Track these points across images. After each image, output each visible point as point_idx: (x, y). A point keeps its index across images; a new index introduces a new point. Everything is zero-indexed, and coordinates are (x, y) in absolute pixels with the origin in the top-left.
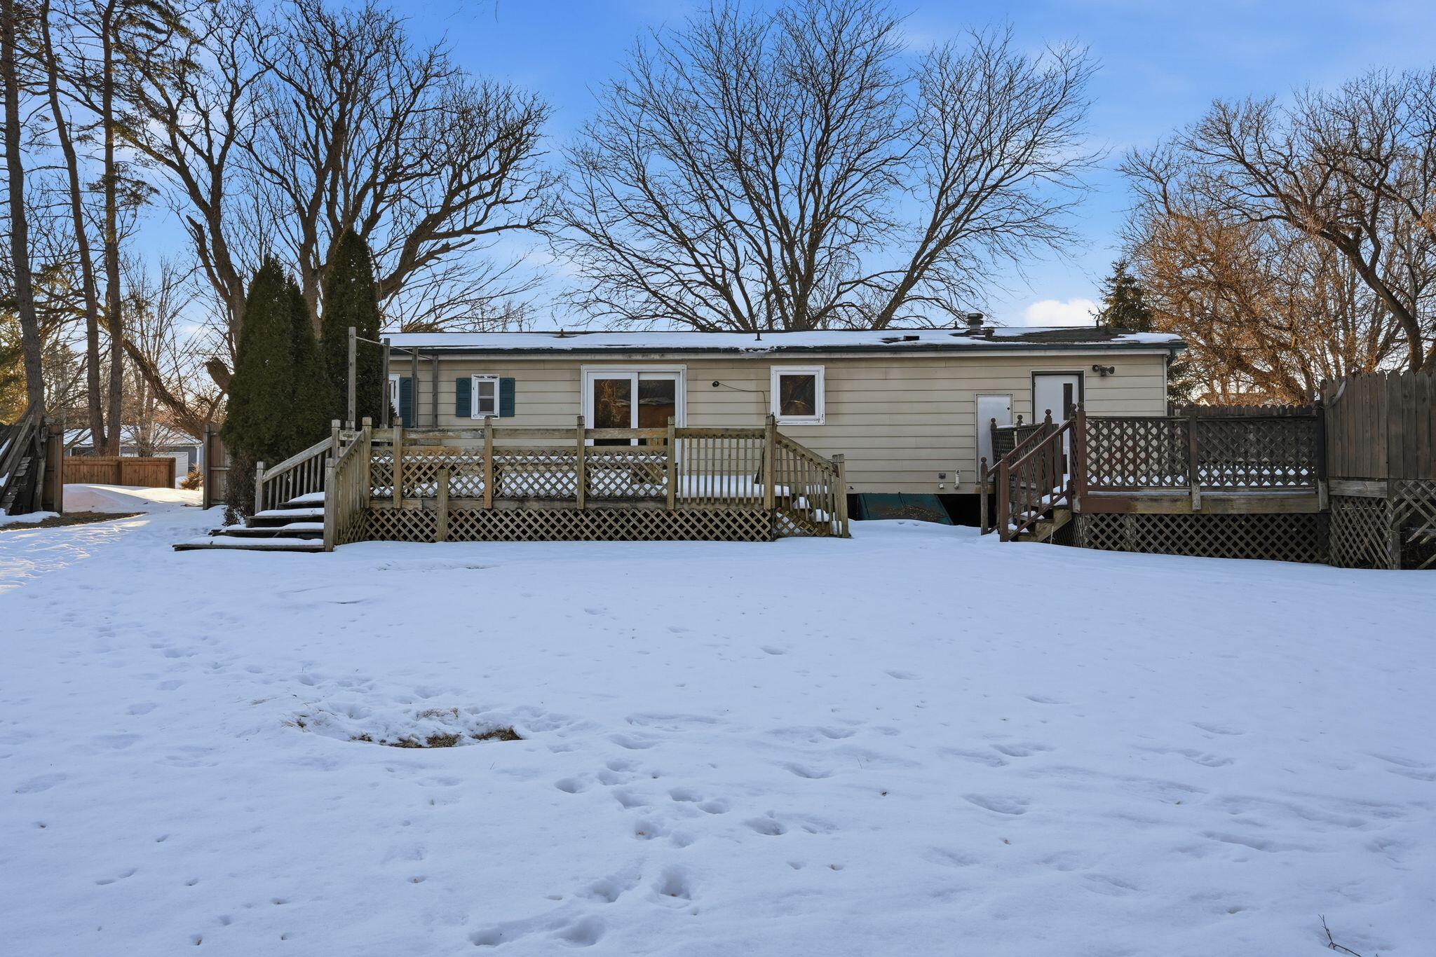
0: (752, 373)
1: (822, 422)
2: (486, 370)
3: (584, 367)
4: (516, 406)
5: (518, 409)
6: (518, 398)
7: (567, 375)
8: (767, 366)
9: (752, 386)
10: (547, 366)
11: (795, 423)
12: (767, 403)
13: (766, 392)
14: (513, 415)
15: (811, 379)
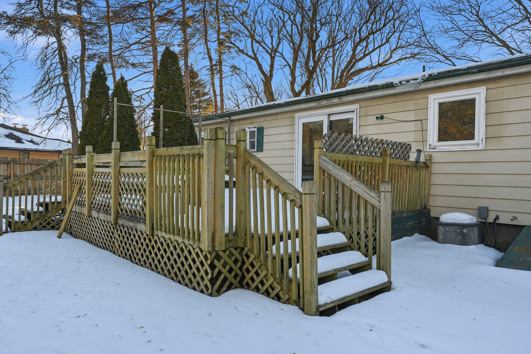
0: (411, 104)
1: (481, 147)
2: (252, 123)
3: (297, 115)
4: (264, 145)
5: (265, 147)
6: (265, 139)
7: (287, 122)
8: (424, 96)
9: (412, 116)
10: (279, 117)
11: (452, 149)
12: (424, 130)
13: (423, 121)
14: (262, 151)
15: (472, 102)
